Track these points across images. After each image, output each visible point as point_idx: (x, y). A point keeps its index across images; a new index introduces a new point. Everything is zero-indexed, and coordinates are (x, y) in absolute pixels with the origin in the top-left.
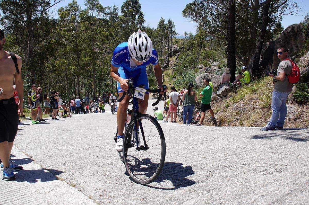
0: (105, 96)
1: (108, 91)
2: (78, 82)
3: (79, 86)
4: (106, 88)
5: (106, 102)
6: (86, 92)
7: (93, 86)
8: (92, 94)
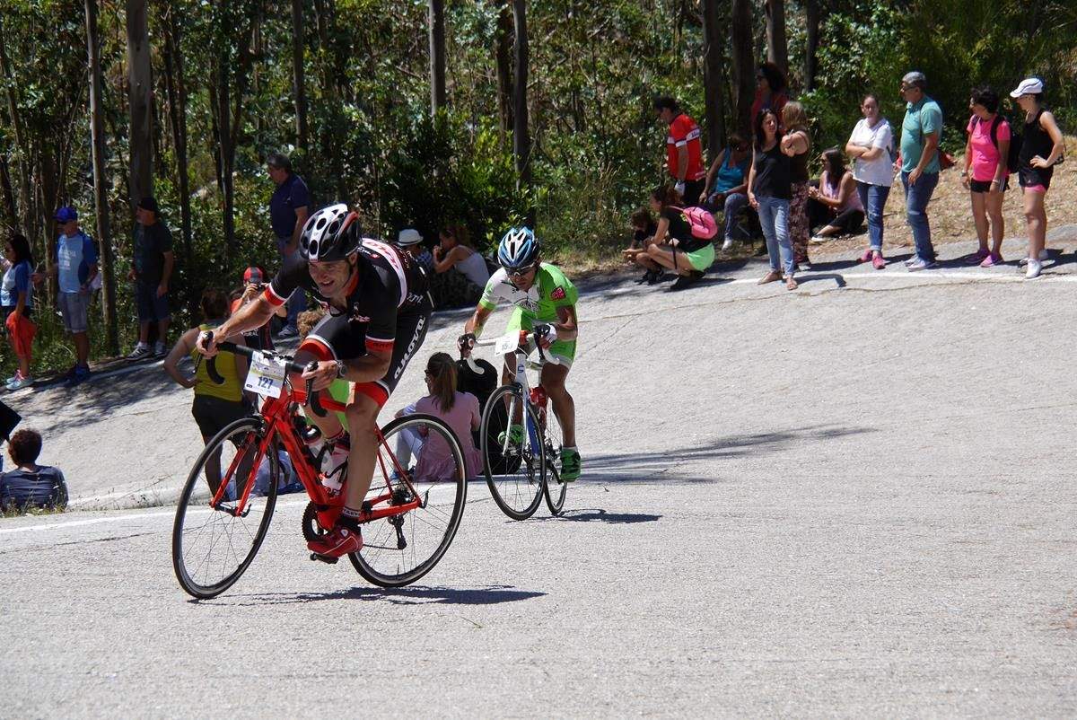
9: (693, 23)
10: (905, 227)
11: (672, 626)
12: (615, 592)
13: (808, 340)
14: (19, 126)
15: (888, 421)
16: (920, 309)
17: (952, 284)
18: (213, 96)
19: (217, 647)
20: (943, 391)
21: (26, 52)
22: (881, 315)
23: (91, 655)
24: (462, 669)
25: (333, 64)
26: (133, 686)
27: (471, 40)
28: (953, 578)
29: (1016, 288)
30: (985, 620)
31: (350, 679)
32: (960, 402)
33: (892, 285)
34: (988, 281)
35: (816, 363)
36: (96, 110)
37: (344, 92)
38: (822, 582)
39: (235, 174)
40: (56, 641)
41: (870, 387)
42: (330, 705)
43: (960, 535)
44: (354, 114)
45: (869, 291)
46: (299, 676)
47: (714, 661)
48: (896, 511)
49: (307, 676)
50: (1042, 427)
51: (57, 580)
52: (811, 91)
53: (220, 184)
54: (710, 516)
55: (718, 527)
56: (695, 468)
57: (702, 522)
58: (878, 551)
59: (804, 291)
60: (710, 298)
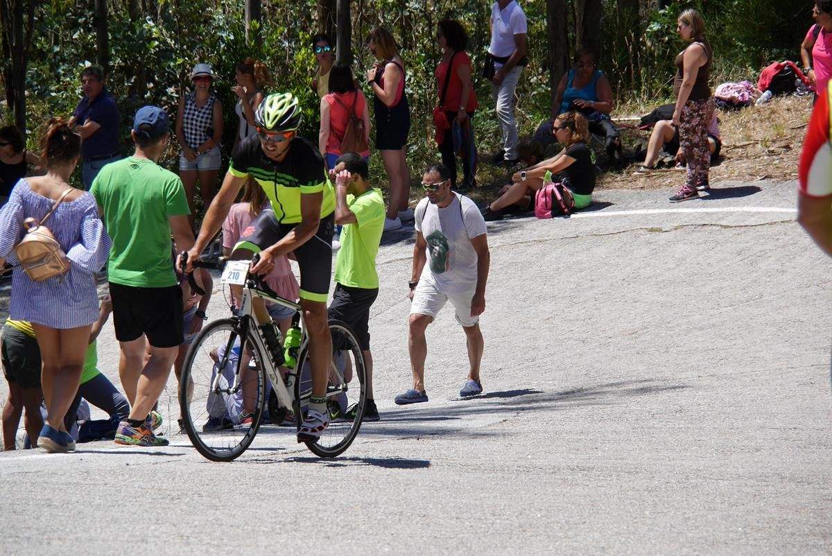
10: (766, 158)
13: (660, 279)
15: (748, 369)
16: (783, 247)
20: (808, 337)
22: (739, 254)
33: (752, 221)
35: (669, 304)
38: (681, 540)
39: (26, 93)
41: (728, 332)
45: (726, 227)
48: (760, 465)
52: (662, 8)
53: (10, 104)
54: (556, 470)
55: (564, 480)
56: (537, 418)
57: (548, 476)
58: (741, 507)
59: (655, 226)
60: (551, 233)
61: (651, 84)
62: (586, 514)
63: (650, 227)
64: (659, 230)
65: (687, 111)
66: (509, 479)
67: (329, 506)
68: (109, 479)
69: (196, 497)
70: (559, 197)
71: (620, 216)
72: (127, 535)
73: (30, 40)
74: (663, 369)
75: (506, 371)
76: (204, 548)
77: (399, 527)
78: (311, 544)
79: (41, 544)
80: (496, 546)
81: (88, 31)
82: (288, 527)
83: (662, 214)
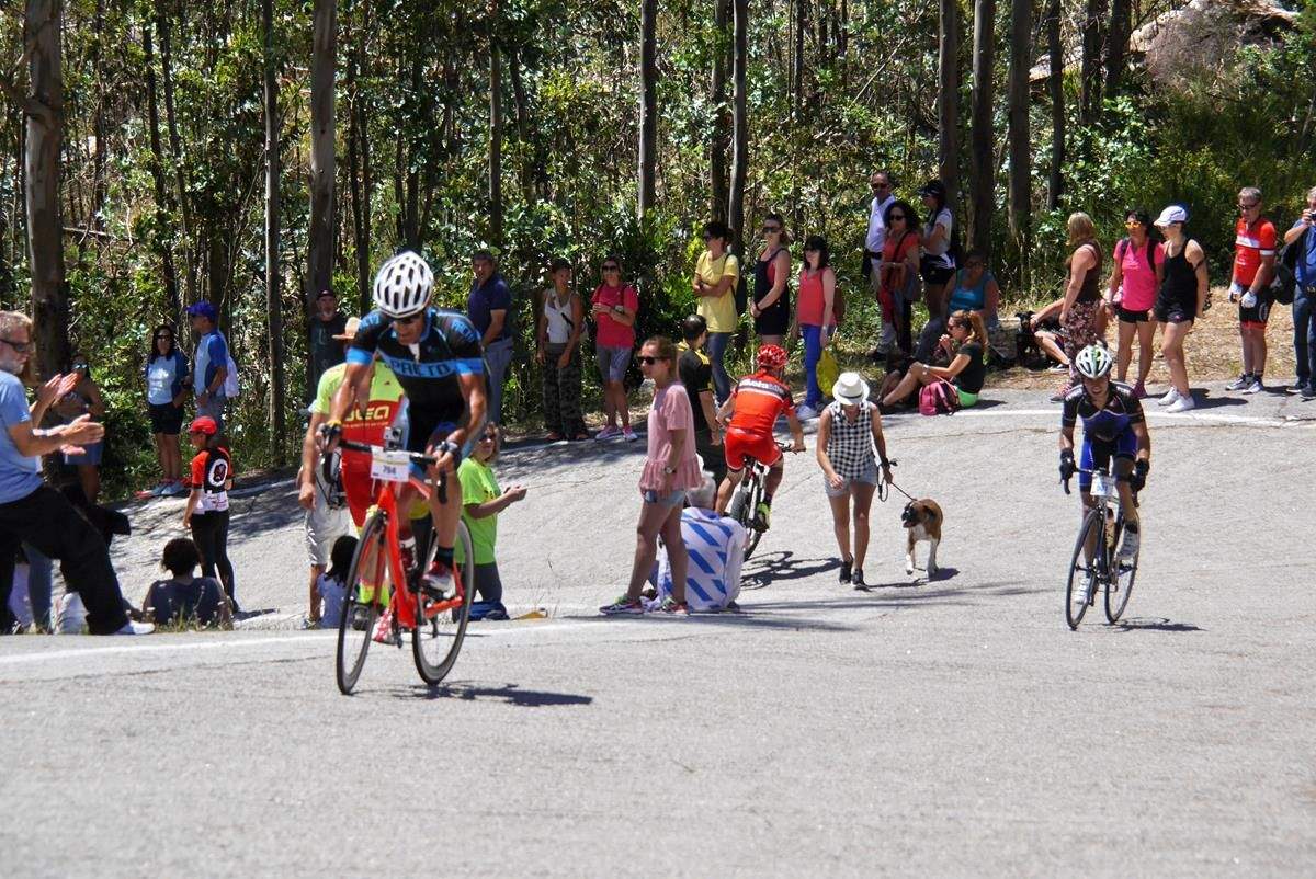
0: (511, 329)
1: (561, 240)
2: (46, 64)
3: (54, 144)
4: (534, 174)
5: (515, 433)
6: (181, 240)
7: (306, 148)
8: (277, 280)
9: (927, 130)
11: (900, 781)
12: (835, 742)
13: (1043, 480)
14: (187, 211)
16: (1167, 452)
17: (1202, 426)
18: (399, 187)
19: (408, 780)
20: (1189, 542)
21: (198, 131)
23: (273, 782)
24: (677, 814)
25: (532, 158)
26: (320, 816)
27: (685, 139)
28: (1201, 742)
29: (1273, 434)
30: (1240, 789)
31: (554, 819)
32: (1207, 556)
34: (1243, 425)
36: (271, 198)
37: (541, 189)
38: (1059, 741)
40: (233, 765)
42: (536, 846)
43: (1207, 698)
44: (553, 212)
46: (500, 814)
47: (949, 819)
48: (1138, 669)
49: (508, 813)
50: (1298, 586)
51: (230, 702)
52: (1054, 209)
54: (935, 665)
55: (944, 677)
56: (917, 614)
57: (927, 672)
58: (1119, 711)
59: (1040, 427)
60: (937, 430)
61: (1040, 286)
62: (964, 712)
63: (1035, 427)
64: (1044, 431)
65: (1073, 313)
66: (887, 674)
67: (707, 694)
68: (490, 660)
69: (575, 681)
70: (942, 395)
71: (1005, 416)
72: (506, 716)
73: (427, 219)
74: (1044, 569)
75: (886, 566)
76: (583, 732)
77: (777, 718)
78: (689, 731)
79: (421, 721)
80: (874, 740)
81: (484, 214)
82: (667, 714)
83: (1047, 415)
